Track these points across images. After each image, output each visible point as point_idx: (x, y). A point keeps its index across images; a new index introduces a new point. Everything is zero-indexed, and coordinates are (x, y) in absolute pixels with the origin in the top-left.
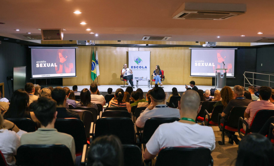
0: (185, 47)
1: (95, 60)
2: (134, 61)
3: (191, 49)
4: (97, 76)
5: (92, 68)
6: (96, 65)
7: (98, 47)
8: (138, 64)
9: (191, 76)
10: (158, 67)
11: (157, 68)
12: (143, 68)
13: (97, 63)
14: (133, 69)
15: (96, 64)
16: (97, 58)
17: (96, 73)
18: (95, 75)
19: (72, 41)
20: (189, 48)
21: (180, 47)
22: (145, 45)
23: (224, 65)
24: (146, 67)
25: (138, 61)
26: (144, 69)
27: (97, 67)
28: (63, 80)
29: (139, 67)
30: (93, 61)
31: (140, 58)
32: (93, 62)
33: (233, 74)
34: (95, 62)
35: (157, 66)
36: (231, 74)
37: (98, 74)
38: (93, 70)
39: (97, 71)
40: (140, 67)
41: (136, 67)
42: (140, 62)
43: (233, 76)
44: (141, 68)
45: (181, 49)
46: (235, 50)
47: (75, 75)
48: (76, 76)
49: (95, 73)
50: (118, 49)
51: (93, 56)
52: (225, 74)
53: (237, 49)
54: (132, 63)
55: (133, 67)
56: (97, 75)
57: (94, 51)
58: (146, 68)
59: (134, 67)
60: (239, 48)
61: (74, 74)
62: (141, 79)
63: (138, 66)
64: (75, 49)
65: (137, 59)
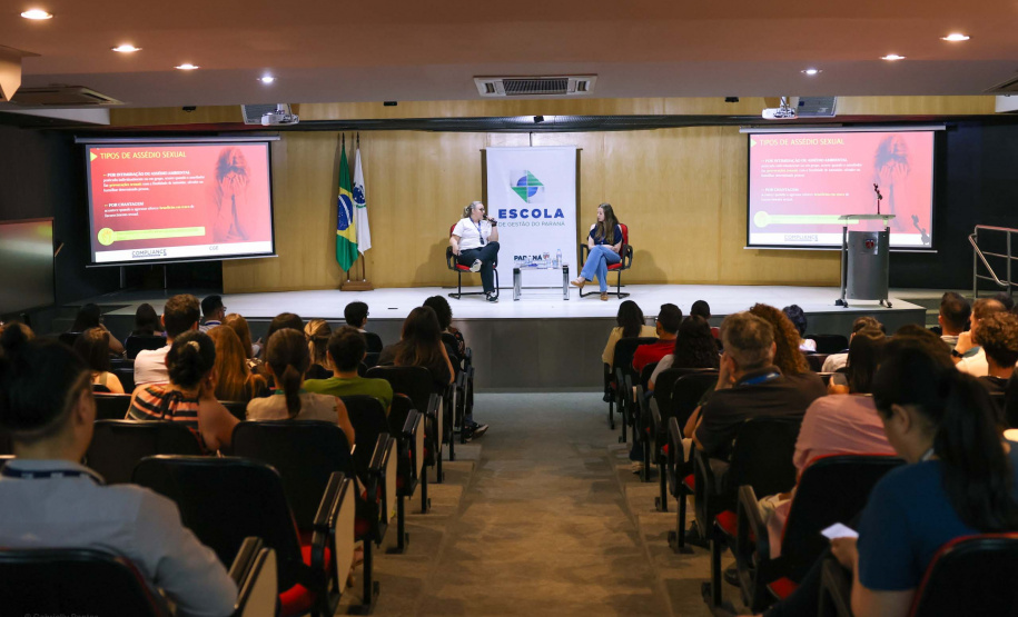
0: (725, 127)
1: (351, 186)
2: (508, 189)
3: (749, 135)
4: (359, 253)
5: (341, 220)
6: (354, 209)
7: (361, 133)
8: (525, 198)
9: (748, 245)
10: (609, 211)
11: (602, 217)
12: (546, 216)
13: (360, 201)
14: (508, 220)
15: (354, 203)
16: (359, 180)
17: (357, 238)
18: (351, 247)
19: (194, 108)
20: (742, 131)
21: (703, 128)
22: (530, 119)
23: (880, 197)
24: (559, 214)
25: (526, 186)
26: (553, 220)
27: (361, 215)
28: (224, 269)
29: (529, 213)
30: (343, 191)
31: (536, 177)
32: (344, 196)
33: (929, 235)
34: (350, 195)
35: (601, 210)
36: (920, 236)
37: (364, 245)
38: (343, 229)
39: (360, 231)
40: (536, 213)
41: (518, 213)
42: (533, 193)
43: (928, 244)
44: (540, 215)
45: (708, 134)
46: (937, 133)
47: (270, 250)
48: (274, 253)
49: (353, 241)
50: (446, 139)
51: (344, 172)
52: (885, 235)
53: (943, 128)
54: (502, 195)
55: (508, 214)
56: (361, 249)
57: (347, 149)
58: (562, 215)
59: (511, 212)
60: (953, 122)
61: (266, 247)
62: (536, 261)
63: (526, 211)
64: (269, 142)
65: (521, 182)
